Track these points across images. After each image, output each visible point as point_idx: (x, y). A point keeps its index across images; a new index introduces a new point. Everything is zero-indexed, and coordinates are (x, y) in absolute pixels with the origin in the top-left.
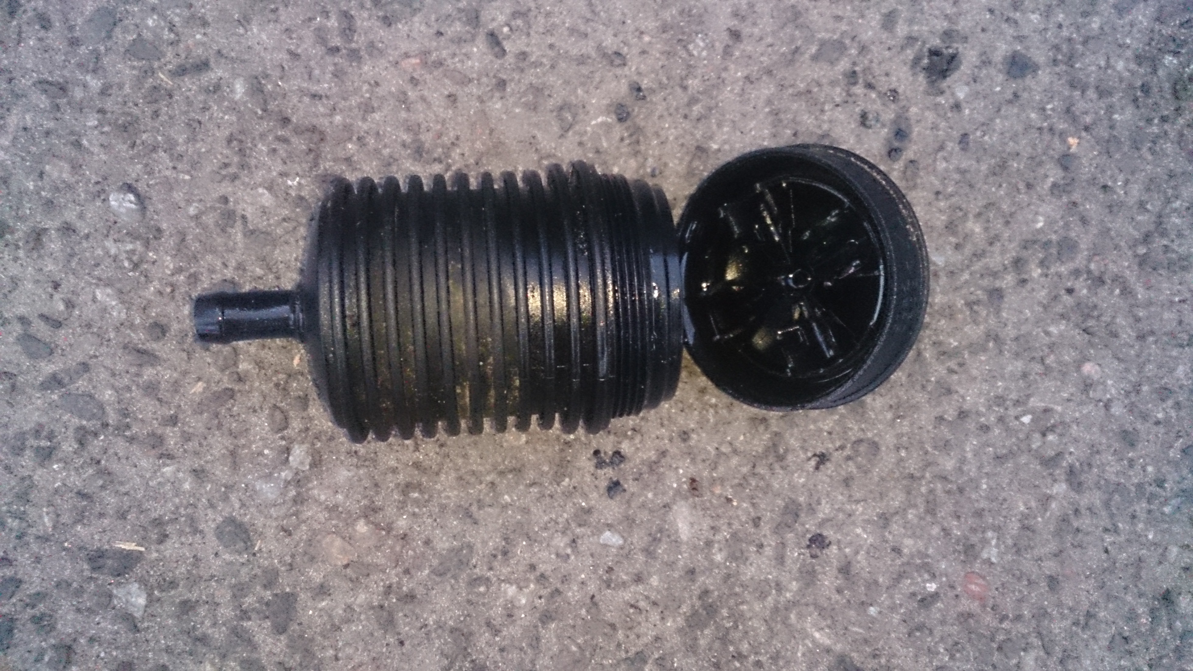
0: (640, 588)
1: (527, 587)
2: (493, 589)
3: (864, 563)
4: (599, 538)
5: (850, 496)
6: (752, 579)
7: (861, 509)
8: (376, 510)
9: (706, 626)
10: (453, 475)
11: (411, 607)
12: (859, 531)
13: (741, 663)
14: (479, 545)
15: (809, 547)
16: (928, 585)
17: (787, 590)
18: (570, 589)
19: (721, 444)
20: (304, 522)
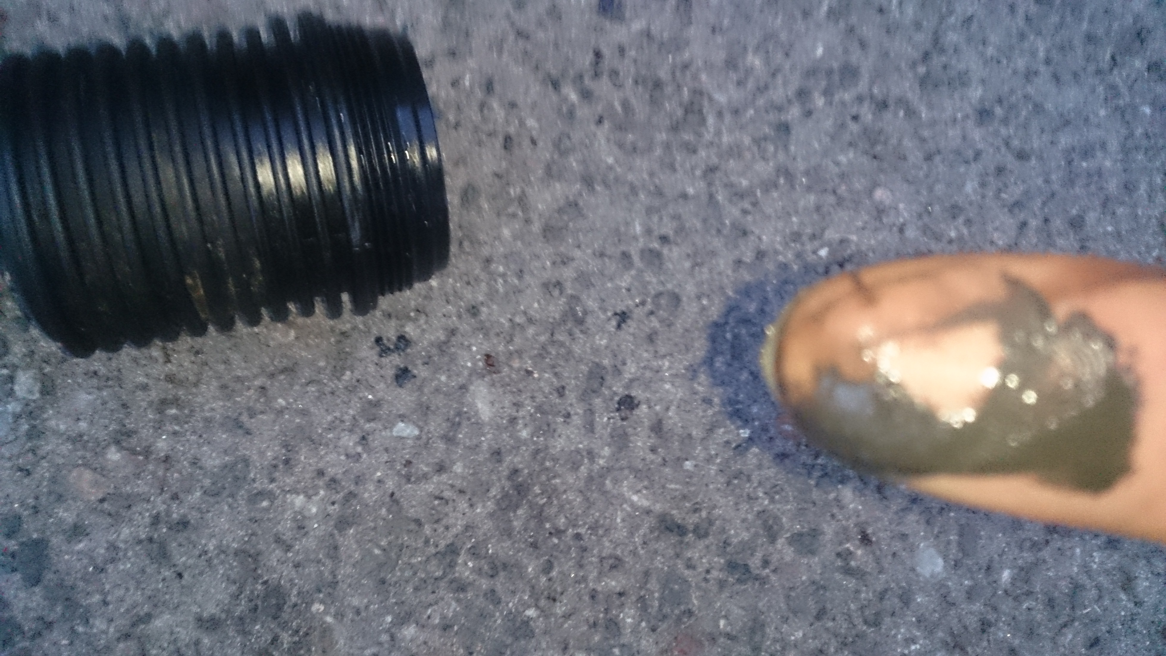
0: (444, 477)
1: (317, 494)
2: (278, 502)
3: (677, 419)
4: (391, 431)
5: (656, 352)
6: (563, 450)
7: (667, 364)
8: (129, 434)
9: (517, 507)
10: (215, 383)
11: (185, 534)
12: (667, 386)
13: (559, 539)
14: (255, 457)
15: (618, 410)
16: (741, 431)
17: (600, 457)
18: (366, 490)
19: (514, 315)
20: (44, 458)
